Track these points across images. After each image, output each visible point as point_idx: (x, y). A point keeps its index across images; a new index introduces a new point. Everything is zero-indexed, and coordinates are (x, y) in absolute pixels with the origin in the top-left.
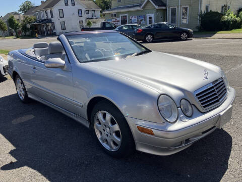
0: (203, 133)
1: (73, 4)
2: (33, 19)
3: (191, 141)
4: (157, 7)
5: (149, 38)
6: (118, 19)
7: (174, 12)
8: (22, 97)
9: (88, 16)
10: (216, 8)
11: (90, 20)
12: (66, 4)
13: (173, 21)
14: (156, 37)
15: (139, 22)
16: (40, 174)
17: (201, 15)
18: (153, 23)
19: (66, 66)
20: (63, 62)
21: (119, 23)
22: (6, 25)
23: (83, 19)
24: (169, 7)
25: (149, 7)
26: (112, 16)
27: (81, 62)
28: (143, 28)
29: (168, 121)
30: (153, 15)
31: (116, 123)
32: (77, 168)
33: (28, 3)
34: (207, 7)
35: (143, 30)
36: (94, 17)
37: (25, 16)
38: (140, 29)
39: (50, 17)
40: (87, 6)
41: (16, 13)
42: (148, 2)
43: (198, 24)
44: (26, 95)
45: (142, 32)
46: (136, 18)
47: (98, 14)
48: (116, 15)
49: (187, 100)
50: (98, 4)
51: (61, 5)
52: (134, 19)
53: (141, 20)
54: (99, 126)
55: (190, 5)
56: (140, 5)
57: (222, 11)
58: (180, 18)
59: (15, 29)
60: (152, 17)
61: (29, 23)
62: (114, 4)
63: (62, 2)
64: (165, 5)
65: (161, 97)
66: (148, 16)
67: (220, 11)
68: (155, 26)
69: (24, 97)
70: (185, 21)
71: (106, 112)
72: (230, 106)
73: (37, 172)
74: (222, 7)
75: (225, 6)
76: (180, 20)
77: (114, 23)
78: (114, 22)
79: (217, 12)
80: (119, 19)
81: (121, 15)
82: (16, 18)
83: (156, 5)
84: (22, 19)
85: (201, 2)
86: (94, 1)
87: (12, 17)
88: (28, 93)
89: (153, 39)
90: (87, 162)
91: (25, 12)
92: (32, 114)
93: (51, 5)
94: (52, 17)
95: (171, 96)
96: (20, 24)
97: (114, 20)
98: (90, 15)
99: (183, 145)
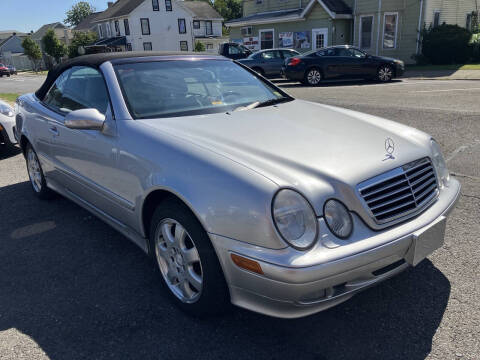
0: (377, 273)
1: (169, 8)
2: (91, 37)
3: (349, 289)
4: (333, 15)
5: (314, 75)
6: (255, 39)
7: (367, 26)
8: (38, 187)
9: (197, 32)
10: (455, 18)
11: (202, 41)
12: (156, 8)
13: (366, 43)
14: (327, 75)
15: (297, 45)
16: (36, 345)
17: (423, 32)
18: (326, 46)
19: (106, 126)
20: (102, 117)
21: (258, 47)
22: (39, 48)
23: (187, 37)
24: (358, 15)
25: (317, 14)
26: (244, 32)
27: (135, 118)
28: (301, 56)
29: (293, 246)
30: (324, 31)
31: (192, 246)
32: (112, 334)
33: (84, 7)
34: (437, 16)
35: (302, 60)
36: (210, 34)
37: (77, 31)
38: (296, 58)
39: (123, 33)
40: (195, 13)
41: (59, 26)
42: (316, 3)
43: (417, 49)
44: (43, 183)
45: (299, 64)
46: (291, 38)
47: (218, 28)
48: (251, 30)
49: (341, 202)
50: (220, 9)
51: (144, 10)
52: (288, 38)
53: (302, 41)
54: (164, 249)
55: (402, 12)
56: (299, 12)
57: (467, 25)
58: (380, 37)
59: (57, 56)
60: (323, 34)
61: (84, 44)
62: (248, 8)
63: (147, 5)
64: (349, 11)
65: (280, 193)
66: (315, 32)
67: (462, 24)
68: (326, 52)
69: (40, 187)
70: (390, 44)
71: (175, 222)
72: (442, 218)
73: (31, 341)
74: (469, 16)
75: (474, 14)
76: (380, 41)
77: (247, 46)
78: (247, 43)
79: (456, 27)
80: (258, 39)
81: (260, 31)
82: (58, 34)
83: (331, 10)
84: (71, 36)
85: (424, 4)
86: (211, 4)
87: (52, 33)
88: (47, 179)
89: (322, 78)
90: (135, 324)
91: (77, 23)
92: (51, 220)
93: (126, 10)
94: (127, 33)
95: (304, 192)
96: (65, 47)
97: (247, 40)
98: (201, 31)
99: (330, 297)
